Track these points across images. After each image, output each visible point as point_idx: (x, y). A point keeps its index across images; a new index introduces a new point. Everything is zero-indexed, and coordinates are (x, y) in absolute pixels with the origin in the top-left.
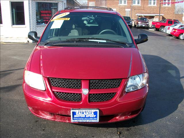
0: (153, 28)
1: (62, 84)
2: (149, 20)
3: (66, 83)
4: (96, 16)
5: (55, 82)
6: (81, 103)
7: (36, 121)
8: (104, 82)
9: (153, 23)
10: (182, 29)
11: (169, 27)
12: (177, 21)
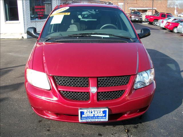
0: (147, 22)
1: (68, 83)
2: (142, 14)
3: (72, 81)
4: (97, 10)
5: (61, 80)
6: (89, 102)
7: (40, 121)
8: (112, 79)
9: (146, 17)
10: (175, 22)
11: (163, 21)
12: (170, 15)
